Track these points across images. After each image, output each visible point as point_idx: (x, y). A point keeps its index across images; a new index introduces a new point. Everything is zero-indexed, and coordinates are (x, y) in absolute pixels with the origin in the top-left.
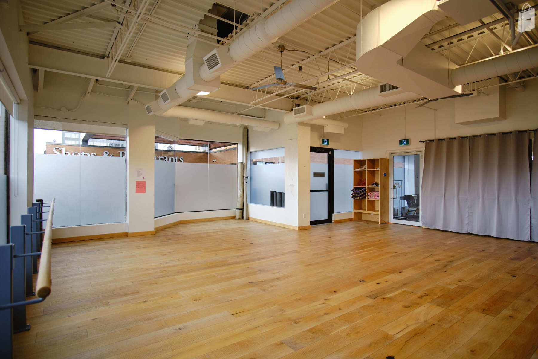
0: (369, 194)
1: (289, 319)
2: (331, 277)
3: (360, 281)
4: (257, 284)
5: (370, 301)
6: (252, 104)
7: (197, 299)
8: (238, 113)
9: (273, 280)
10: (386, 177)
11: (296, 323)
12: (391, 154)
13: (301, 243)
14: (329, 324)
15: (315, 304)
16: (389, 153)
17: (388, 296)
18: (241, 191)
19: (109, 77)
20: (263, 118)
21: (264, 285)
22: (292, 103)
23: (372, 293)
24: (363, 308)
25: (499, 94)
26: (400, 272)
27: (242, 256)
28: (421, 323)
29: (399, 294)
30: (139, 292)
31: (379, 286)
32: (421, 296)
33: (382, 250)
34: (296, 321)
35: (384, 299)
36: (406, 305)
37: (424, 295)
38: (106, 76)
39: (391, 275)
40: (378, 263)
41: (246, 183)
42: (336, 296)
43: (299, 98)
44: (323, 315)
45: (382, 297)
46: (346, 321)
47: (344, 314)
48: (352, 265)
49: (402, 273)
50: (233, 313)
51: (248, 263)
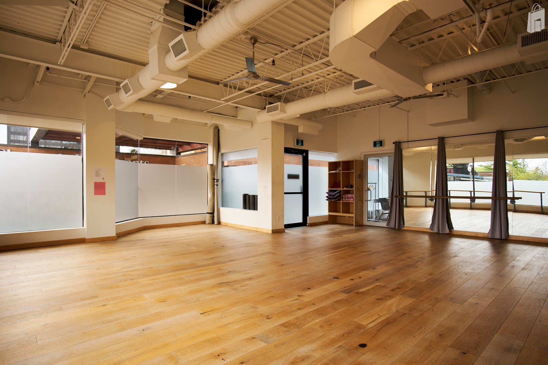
0: (344, 196)
1: (262, 315)
2: (305, 275)
3: (334, 278)
4: (228, 285)
5: (343, 296)
6: (223, 101)
7: (163, 301)
8: (207, 111)
9: (245, 280)
10: (360, 179)
11: (268, 318)
12: (365, 156)
13: (275, 245)
14: (302, 318)
15: (288, 300)
16: (364, 155)
17: (361, 290)
18: (211, 194)
19: (61, 64)
20: (235, 117)
21: (236, 285)
22: (265, 101)
23: (346, 288)
24: (337, 302)
25: (467, 95)
26: (374, 269)
27: (212, 258)
28: (393, 313)
29: (372, 288)
30: (97, 296)
31: (352, 283)
32: (393, 289)
33: (356, 249)
34: (268, 317)
35: (357, 293)
36: (378, 297)
37: (396, 289)
38: (59, 63)
39: (365, 271)
40: (352, 261)
41: (217, 185)
42: (310, 292)
43: (273, 97)
44: (296, 310)
45: (356, 291)
46: (319, 314)
47: (318, 309)
48: (326, 264)
49: (375, 270)
50: (202, 312)
51: (219, 265)
